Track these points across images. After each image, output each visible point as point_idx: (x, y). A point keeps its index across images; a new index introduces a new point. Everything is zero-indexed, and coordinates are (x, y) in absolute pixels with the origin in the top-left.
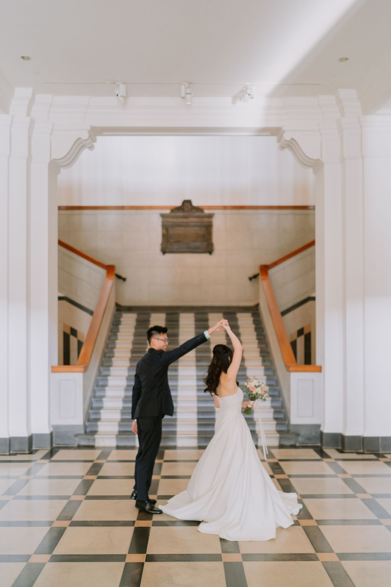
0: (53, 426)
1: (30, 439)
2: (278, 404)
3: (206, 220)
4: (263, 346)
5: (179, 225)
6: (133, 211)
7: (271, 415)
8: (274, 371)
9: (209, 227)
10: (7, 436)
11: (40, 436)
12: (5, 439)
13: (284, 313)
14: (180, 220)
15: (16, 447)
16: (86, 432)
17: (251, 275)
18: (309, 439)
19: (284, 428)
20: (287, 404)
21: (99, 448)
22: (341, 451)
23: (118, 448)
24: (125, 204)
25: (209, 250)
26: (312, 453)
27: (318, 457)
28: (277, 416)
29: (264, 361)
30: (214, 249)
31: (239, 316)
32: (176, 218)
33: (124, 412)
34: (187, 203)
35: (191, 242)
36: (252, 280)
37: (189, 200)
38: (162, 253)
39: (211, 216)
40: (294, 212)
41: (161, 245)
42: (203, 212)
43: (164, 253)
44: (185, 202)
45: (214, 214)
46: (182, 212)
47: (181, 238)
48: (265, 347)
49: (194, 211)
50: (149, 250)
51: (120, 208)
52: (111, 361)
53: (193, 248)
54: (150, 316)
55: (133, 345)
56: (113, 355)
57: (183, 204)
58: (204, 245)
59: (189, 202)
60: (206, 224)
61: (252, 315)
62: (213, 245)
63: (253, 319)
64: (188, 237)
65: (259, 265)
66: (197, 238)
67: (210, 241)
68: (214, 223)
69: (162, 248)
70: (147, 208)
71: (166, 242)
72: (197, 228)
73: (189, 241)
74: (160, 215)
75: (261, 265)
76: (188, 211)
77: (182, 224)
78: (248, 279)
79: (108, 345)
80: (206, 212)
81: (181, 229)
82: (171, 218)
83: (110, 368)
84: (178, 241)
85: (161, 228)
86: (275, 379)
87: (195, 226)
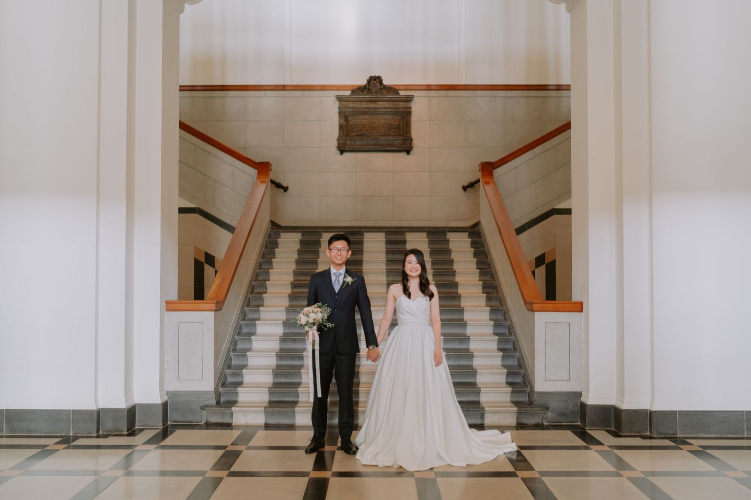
0: (168, 393)
1: (131, 412)
2: (513, 362)
3: (402, 104)
4: (488, 278)
5: (363, 113)
6: (298, 93)
7: (503, 379)
8: (506, 315)
9: (406, 115)
10: (93, 407)
11: (148, 408)
12: (91, 412)
13: (520, 230)
14: (364, 105)
15: (107, 425)
16: (218, 403)
17: (466, 184)
18: (563, 414)
19: (524, 399)
20: (528, 362)
21: (238, 427)
22: (616, 435)
23: (267, 427)
24: (287, 82)
25: (407, 148)
26: (569, 438)
27: (582, 443)
28: (511, 380)
29: (489, 299)
30: (413, 146)
31: (450, 236)
32: (359, 103)
33: (277, 373)
34: (375, 80)
35: (380, 136)
36: (468, 189)
37: (377, 76)
38: (339, 152)
39: (408, 99)
40: (526, 93)
41: (338, 140)
42: (398, 93)
43: (342, 152)
44: (372, 79)
45: (413, 97)
46: (367, 93)
47: (367, 131)
48: (490, 279)
49: (384, 92)
50: (320, 148)
51: (281, 88)
52: (262, 299)
53: (383, 145)
54: (321, 236)
55: (294, 276)
56: (265, 290)
57: (369, 81)
58: (399, 141)
59: (378, 79)
60: (402, 110)
61: (469, 235)
62: (412, 140)
63: (472, 241)
64: (376, 129)
65: (479, 163)
66: (389, 130)
67: (408, 135)
68: (412, 110)
69: (339, 144)
70: (318, 88)
71: (344, 136)
72: (389, 117)
73: (377, 134)
74: (337, 98)
75: (482, 163)
76: (377, 93)
77: (368, 110)
78: (461, 189)
79: (257, 276)
80: (402, 93)
81: (366, 117)
82: (351, 102)
83: (260, 308)
84: (361, 135)
85: (337, 115)
86: (507, 325)
87: (386, 113)
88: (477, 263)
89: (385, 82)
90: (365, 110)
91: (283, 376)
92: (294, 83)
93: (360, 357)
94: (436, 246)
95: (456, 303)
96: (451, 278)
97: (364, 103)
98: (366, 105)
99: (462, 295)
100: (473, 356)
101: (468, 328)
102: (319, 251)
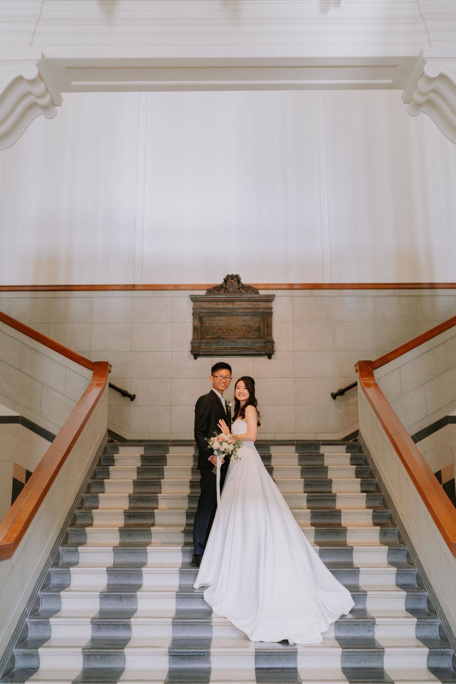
2: (433, 633)
3: (262, 305)
5: (219, 313)
6: (149, 293)
9: (267, 316)
14: (221, 305)
17: (335, 391)
24: (137, 282)
25: (268, 351)
29: (383, 533)
30: (275, 349)
31: (324, 450)
32: (215, 303)
33: (89, 654)
34: (233, 279)
35: (238, 338)
36: (337, 397)
37: (235, 274)
38: (192, 356)
39: (269, 298)
40: (398, 292)
41: (191, 343)
42: (258, 293)
43: (196, 356)
44: (230, 278)
45: (274, 296)
46: (224, 293)
47: (224, 333)
48: (380, 505)
49: (243, 291)
50: (172, 351)
51: (130, 288)
52: (85, 534)
53: (241, 348)
54: (167, 451)
55: (130, 502)
56: (90, 522)
57: (226, 281)
58: (259, 344)
59: (236, 278)
60: (263, 310)
61: (347, 448)
62: (274, 343)
63: (351, 456)
64: (233, 332)
65: (356, 362)
66: (248, 332)
67: (269, 337)
68: (274, 310)
69: (192, 347)
70: (171, 288)
71: (199, 339)
72: (247, 318)
73: (235, 337)
74: (191, 298)
75: (359, 362)
76: (235, 292)
77: (225, 311)
78: (330, 396)
79: (82, 501)
80: (262, 292)
81: (223, 318)
82: (206, 303)
83: (80, 548)
84: (218, 338)
85: (191, 317)
86: (415, 573)
87: (245, 314)
88: (361, 485)
89: (244, 281)
90: (222, 311)
91: (98, 657)
92: (144, 283)
93: (212, 626)
94: (309, 463)
95: (340, 539)
96: (330, 504)
97: (220, 303)
98: (223, 305)
99: (348, 528)
100: (375, 624)
101: (361, 576)
102: (163, 469)
